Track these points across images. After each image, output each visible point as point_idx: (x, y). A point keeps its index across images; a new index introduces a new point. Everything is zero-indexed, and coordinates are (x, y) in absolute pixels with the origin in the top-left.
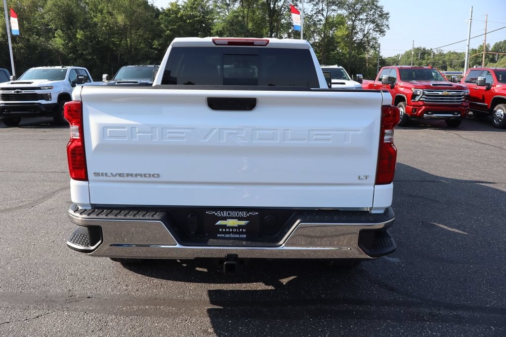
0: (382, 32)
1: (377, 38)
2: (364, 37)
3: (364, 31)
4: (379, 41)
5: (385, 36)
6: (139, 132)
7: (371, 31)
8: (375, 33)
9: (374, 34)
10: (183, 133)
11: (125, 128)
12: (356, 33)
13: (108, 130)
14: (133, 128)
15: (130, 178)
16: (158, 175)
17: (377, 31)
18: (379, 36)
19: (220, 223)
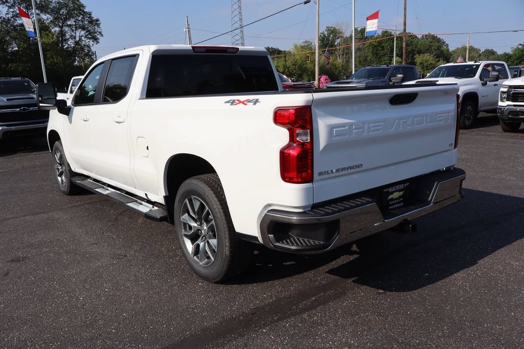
0: (95, 39)
1: (91, 45)
2: (76, 45)
3: (75, 38)
4: (93, 49)
5: (98, 44)
6: (355, 129)
7: (83, 38)
8: (88, 40)
9: (86, 41)
10: (380, 126)
11: (345, 126)
12: (66, 40)
13: (334, 130)
14: (351, 125)
15: (344, 172)
16: (361, 165)
17: (89, 38)
18: (93, 43)
19: (390, 197)
